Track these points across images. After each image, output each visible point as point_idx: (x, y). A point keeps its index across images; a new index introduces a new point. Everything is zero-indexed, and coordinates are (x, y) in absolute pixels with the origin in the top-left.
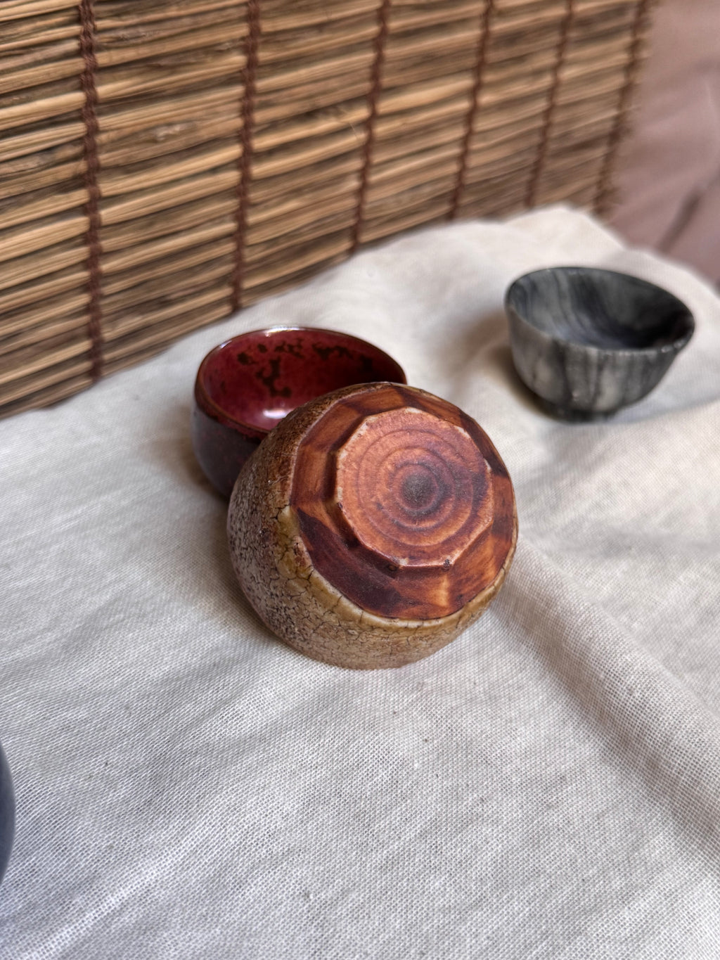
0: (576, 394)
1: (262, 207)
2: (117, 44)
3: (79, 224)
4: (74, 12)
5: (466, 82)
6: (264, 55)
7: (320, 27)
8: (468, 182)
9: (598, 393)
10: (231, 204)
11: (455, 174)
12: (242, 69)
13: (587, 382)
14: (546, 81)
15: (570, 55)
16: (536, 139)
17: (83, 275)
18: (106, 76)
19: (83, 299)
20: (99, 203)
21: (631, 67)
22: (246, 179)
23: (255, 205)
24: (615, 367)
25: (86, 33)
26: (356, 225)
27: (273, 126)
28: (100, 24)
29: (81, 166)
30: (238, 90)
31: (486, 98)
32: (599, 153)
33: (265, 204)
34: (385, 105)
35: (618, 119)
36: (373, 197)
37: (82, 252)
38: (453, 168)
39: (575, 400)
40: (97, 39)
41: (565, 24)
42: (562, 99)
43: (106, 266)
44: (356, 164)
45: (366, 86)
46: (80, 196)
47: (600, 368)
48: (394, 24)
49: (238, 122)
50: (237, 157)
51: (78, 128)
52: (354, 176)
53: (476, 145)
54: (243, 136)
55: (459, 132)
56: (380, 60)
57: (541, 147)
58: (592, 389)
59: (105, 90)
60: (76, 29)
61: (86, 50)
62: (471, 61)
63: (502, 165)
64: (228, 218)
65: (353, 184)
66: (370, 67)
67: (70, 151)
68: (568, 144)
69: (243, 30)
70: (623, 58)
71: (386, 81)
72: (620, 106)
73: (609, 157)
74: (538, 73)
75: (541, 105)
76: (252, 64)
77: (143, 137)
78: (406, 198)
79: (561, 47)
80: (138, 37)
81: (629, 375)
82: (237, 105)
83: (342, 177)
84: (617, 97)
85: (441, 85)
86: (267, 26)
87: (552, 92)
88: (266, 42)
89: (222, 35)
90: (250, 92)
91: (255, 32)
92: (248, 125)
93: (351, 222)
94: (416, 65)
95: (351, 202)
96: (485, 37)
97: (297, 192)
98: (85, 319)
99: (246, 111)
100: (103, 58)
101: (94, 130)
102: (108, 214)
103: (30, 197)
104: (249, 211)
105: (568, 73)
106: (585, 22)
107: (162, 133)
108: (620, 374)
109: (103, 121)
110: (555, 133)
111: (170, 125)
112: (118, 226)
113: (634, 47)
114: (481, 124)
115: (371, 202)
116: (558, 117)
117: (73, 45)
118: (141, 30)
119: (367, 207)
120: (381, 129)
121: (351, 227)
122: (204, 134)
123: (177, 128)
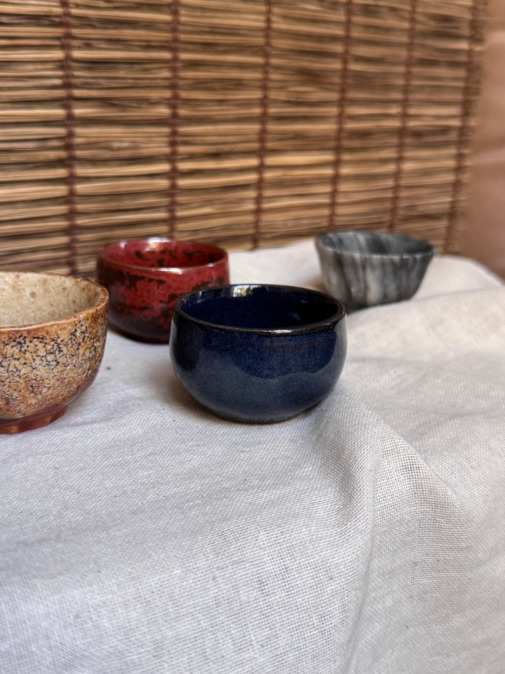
0: (353, 290)
1: (185, 207)
2: (86, 86)
3: (61, 190)
4: (59, 64)
5: (328, 157)
6: (183, 112)
7: (220, 102)
8: (337, 223)
9: (366, 288)
10: (165, 201)
11: (326, 216)
12: (167, 117)
13: (358, 279)
14: (391, 168)
15: (409, 154)
16: (388, 205)
17: (63, 223)
18: (79, 104)
19: (63, 240)
20: (76, 180)
21: (459, 169)
22: (173, 186)
23: (181, 205)
24: (373, 267)
25: (67, 76)
26: (255, 234)
27: (192, 157)
28: (77, 73)
29: (63, 154)
30: (166, 130)
31: (345, 171)
32: (443, 224)
33: (188, 206)
34: (270, 160)
35: (453, 204)
36: (266, 218)
37: (63, 209)
38: (326, 212)
39: (353, 295)
40: (74, 81)
41: (401, 132)
42: (404, 182)
43: (80, 221)
44: (252, 194)
45: (255, 146)
46: (61, 172)
47: (364, 268)
48: (272, 110)
49: (167, 150)
50: (167, 171)
51: (61, 131)
52: (251, 201)
53: (340, 199)
54: (171, 158)
55: (328, 189)
56: (263, 132)
57: (393, 211)
58: (362, 285)
59: (79, 111)
60: (60, 73)
61: (67, 86)
62: (332, 144)
63: (363, 218)
64: (163, 209)
65: (251, 206)
66: (257, 134)
67: (56, 143)
68: (414, 213)
69: (168, 94)
70: (452, 163)
71: (270, 145)
72: (453, 196)
73: (449, 229)
74: (384, 161)
75: (390, 183)
76: (175, 116)
77: (104, 145)
78: (290, 223)
79: (401, 147)
80: (99, 84)
81: (384, 275)
82: (165, 139)
83: (242, 200)
84: (450, 189)
85: (309, 155)
86: (184, 94)
87: (397, 175)
88: (183, 104)
89: (155, 95)
90: (174, 133)
91: (175, 97)
92: (174, 153)
93: (251, 231)
94: (289, 139)
95: (250, 218)
96: (340, 130)
97: (210, 203)
98: (65, 253)
99: (173, 144)
100: (77, 93)
101: (71, 135)
102: (80, 188)
103: (31, 166)
104: (178, 208)
105: (408, 166)
106: (418, 134)
107: (116, 145)
108: (378, 273)
109: (79, 130)
110: (403, 204)
111: (120, 142)
112: (89, 198)
113: (460, 157)
114: (343, 187)
115: (266, 222)
116: (404, 194)
117: (58, 82)
118: (102, 81)
119: (262, 224)
120: (269, 175)
121: (251, 235)
122: (145, 152)
123: (126, 145)
